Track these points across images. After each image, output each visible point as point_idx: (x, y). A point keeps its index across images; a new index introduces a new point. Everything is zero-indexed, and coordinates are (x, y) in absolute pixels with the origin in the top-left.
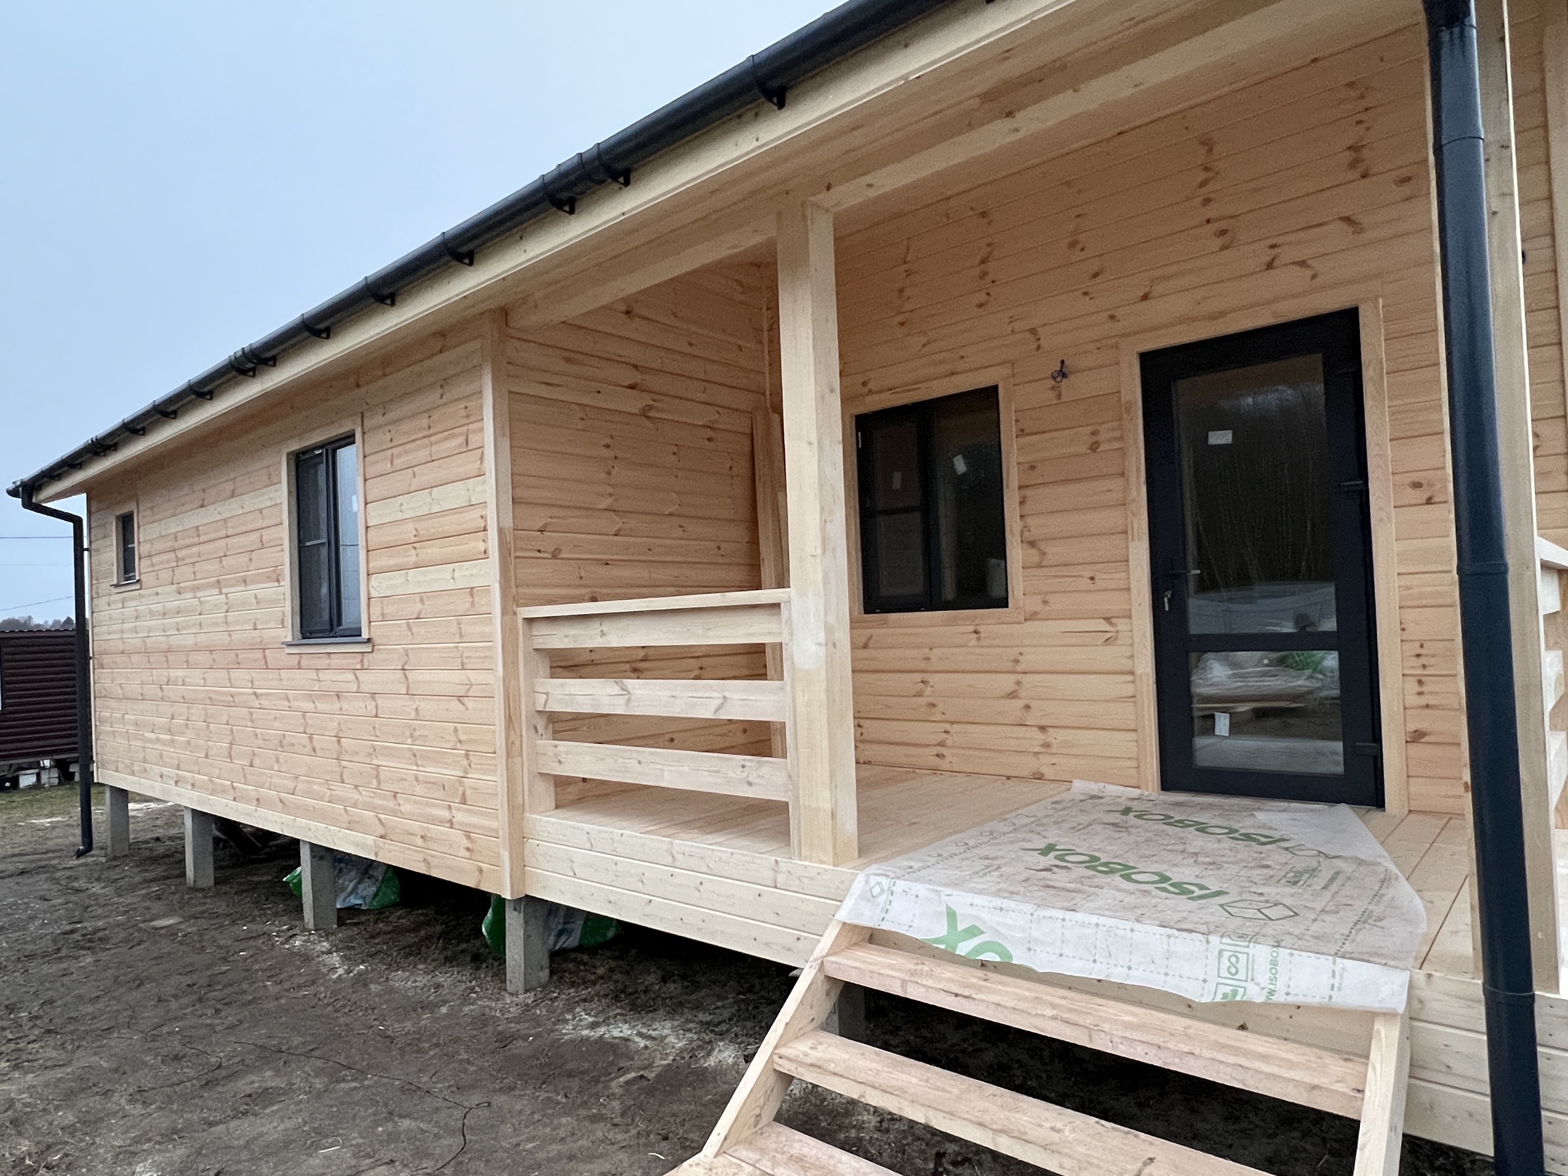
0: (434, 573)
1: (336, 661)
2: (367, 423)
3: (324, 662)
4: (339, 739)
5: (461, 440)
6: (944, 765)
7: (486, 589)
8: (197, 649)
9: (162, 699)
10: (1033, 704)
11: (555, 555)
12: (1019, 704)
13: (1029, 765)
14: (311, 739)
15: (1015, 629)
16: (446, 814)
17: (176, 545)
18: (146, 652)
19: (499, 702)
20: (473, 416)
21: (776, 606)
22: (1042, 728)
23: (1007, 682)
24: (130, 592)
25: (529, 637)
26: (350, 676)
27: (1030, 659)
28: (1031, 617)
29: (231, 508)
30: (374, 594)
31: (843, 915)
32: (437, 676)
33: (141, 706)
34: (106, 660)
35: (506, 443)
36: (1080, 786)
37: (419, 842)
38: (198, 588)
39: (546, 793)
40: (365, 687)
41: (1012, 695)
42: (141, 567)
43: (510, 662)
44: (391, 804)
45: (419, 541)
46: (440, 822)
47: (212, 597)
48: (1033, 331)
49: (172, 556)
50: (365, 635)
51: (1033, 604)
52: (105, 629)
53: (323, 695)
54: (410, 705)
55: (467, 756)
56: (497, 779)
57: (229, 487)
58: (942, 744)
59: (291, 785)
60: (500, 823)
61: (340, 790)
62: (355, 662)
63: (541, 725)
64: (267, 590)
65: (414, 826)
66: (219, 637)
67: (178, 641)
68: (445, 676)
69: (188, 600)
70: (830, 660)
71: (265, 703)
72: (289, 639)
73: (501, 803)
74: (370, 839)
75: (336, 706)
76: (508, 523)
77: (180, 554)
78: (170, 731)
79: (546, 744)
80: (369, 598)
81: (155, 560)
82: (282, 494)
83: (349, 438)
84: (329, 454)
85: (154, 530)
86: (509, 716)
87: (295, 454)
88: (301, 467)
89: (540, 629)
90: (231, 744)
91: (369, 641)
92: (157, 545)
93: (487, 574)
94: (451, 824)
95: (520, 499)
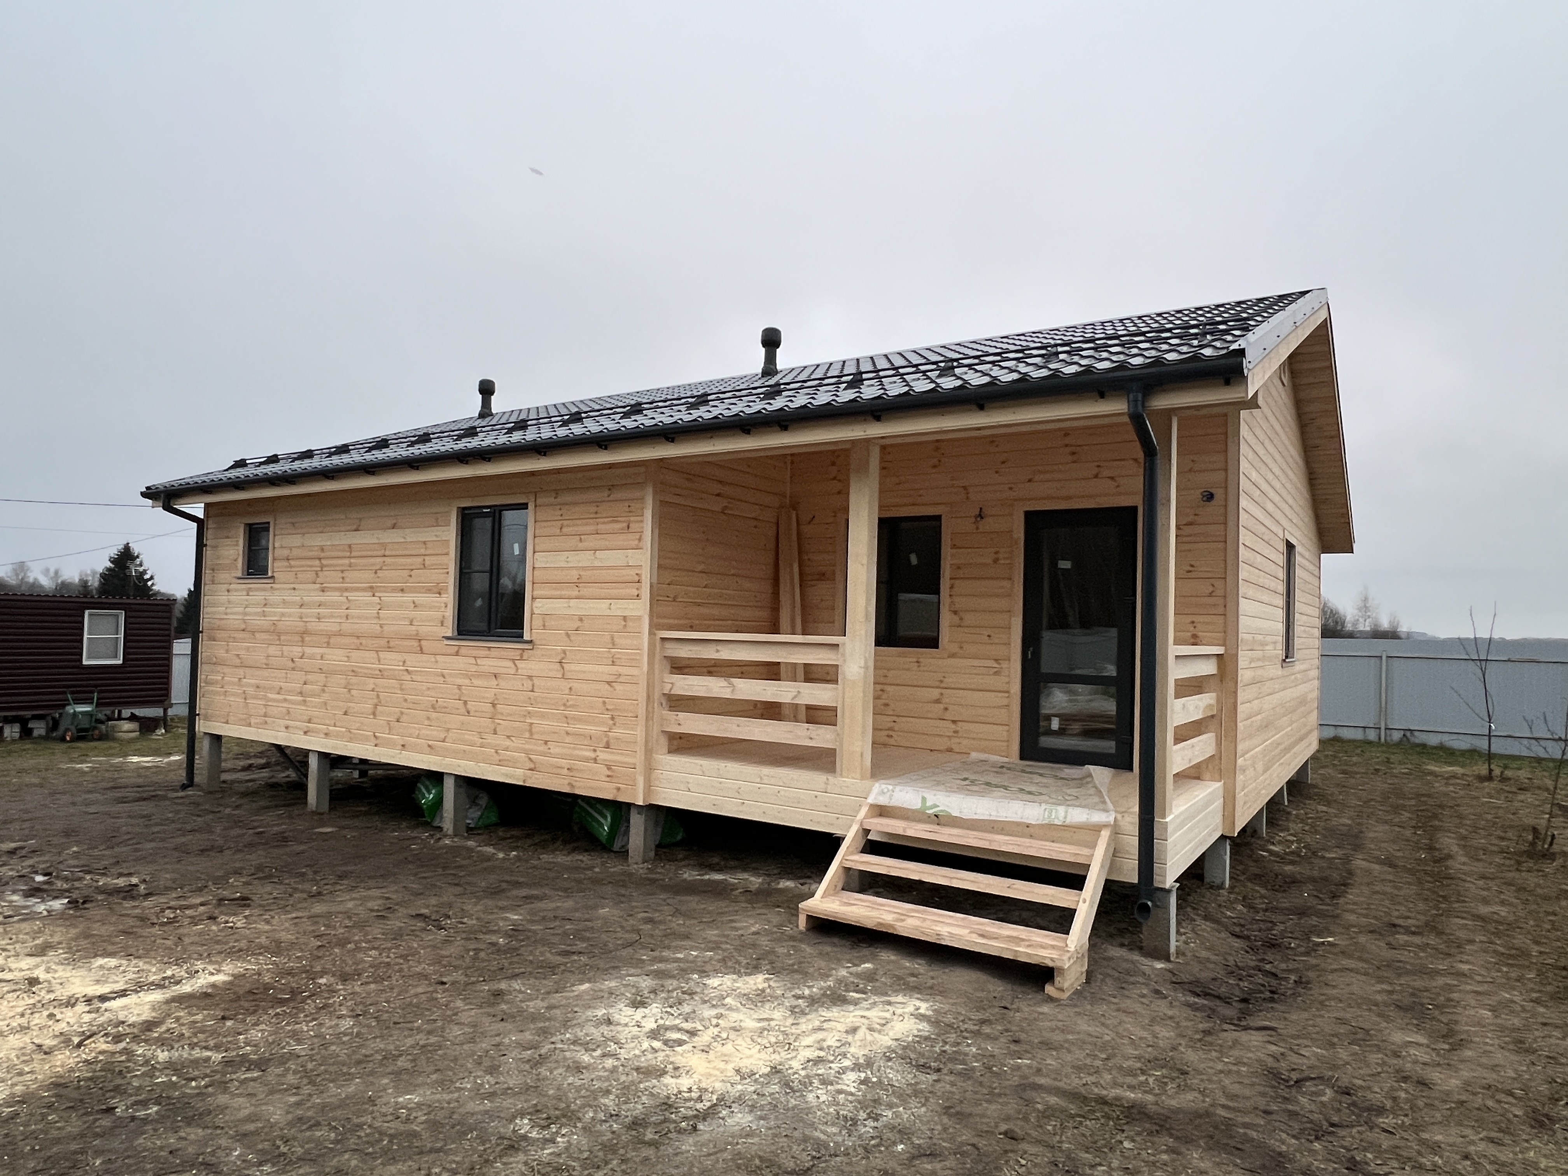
0: (592, 603)
1: (494, 653)
2: (539, 501)
3: (479, 652)
4: (494, 705)
5: (625, 525)
6: (892, 741)
7: (639, 618)
8: (339, 634)
9: (293, 669)
10: (951, 707)
11: (676, 599)
12: (942, 706)
13: (944, 743)
14: (465, 702)
15: (940, 662)
16: (590, 754)
17: (323, 555)
18: (275, 632)
19: (641, 689)
20: (635, 512)
21: (836, 646)
22: (954, 722)
23: (935, 693)
24: (256, 584)
25: (663, 648)
26: (509, 663)
27: (950, 680)
28: (953, 656)
29: (392, 536)
30: (536, 611)
31: (871, 800)
32: (592, 668)
33: (266, 673)
34: (219, 634)
35: (657, 531)
36: (974, 755)
37: (566, 772)
38: (346, 590)
39: (664, 741)
40: (525, 672)
41: (938, 701)
42: (275, 566)
43: (651, 663)
44: (543, 748)
45: (578, 583)
46: (586, 760)
47: (364, 597)
48: (965, 488)
49: (317, 562)
50: (526, 637)
51: (954, 648)
52: (222, 609)
53: (480, 675)
54: (565, 685)
55: (613, 718)
56: (639, 733)
57: (392, 521)
58: (890, 729)
59: (440, 734)
60: (639, 759)
61: (490, 739)
62: (516, 655)
63: (665, 701)
64: (432, 598)
65: (564, 763)
66: (369, 626)
67: (314, 626)
68: (601, 668)
69: (333, 597)
70: (865, 677)
71: (416, 677)
72: (449, 634)
73: (640, 747)
74: (519, 772)
75: (493, 683)
76: (655, 580)
77: (324, 562)
78: (301, 694)
79: (666, 713)
80: (532, 614)
81: (293, 563)
82: (450, 534)
83: (524, 506)
84: (496, 514)
85: (295, 540)
86: (648, 697)
87: (464, 509)
88: (467, 518)
89: (668, 645)
90: (376, 706)
91: (531, 642)
92: (296, 552)
93: (640, 609)
94: (595, 760)
95: (662, 566)
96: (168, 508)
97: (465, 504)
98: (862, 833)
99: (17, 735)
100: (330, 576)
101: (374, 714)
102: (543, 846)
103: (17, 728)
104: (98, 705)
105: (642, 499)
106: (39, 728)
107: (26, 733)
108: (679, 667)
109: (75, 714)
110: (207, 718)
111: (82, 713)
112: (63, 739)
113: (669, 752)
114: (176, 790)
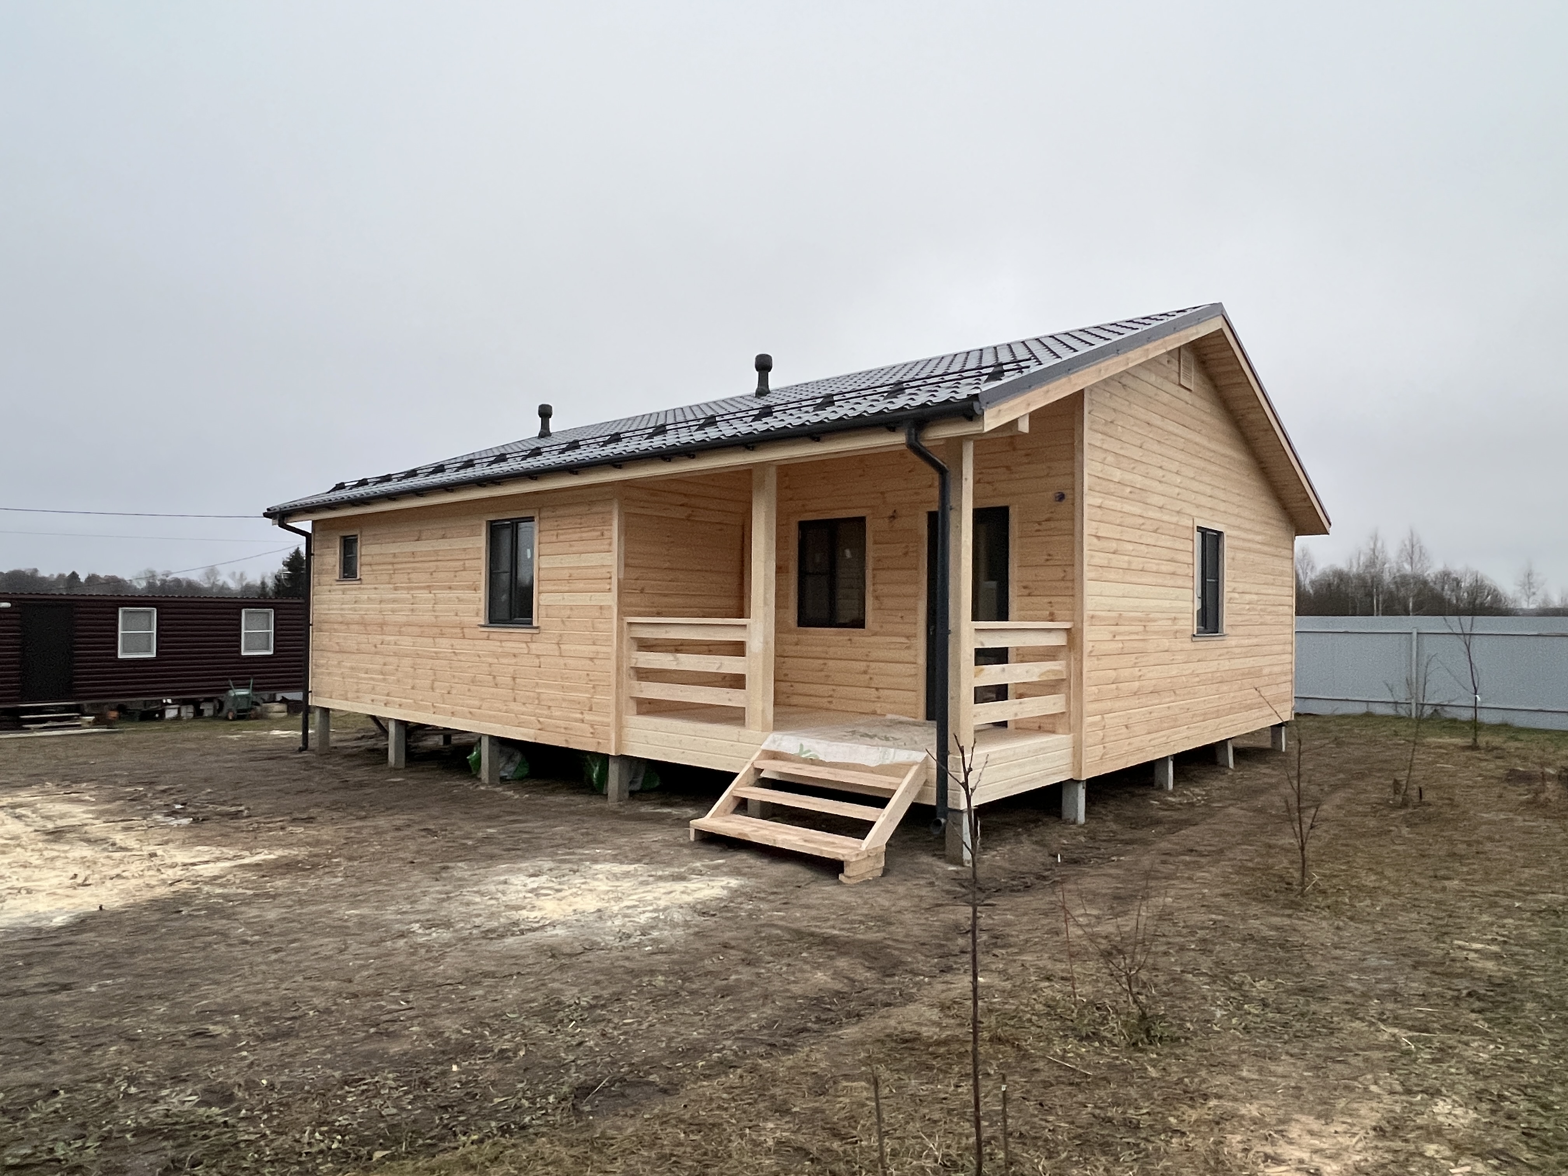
0: (580, 596)
1: (514, 637)
2: (542, 515)
3: (504, 637)
4: (514, 679)
5: (599, 533)
6: (832, 706)
7: (610, 607)
8: (407, 624)
9: (376, 653)
10: (875, 677)
11: (642, 591)
12: (868, 677)
13: (869, 706)
14: (494, 677)
15: (867, 640)
16: (579, 716)
17: (396, 560)
18: (363, 623)
19: (613, 663)
20: (607, 522)
21: (744, 626)
22: (877, 689)
23: (862, 666)
24: (349, 585)
25: (630, 631)
26: (524, 645)
27: (875, 654)
28: (875, 634)
29: (443, 545)
30: (541, 603)
31: (763, 747)
32: (574, 647)
33: (358, 657)
34: (326, 626)
35: (623, 538)
36: (889, 716)
37: (563, 731)
38: (411, 588)
39: (633, 705)
40: (534, 652)
41: (865, 672)
42: (362, 571)
43: (620, 643)
44: (546, 712)
45: (570, 579)
46: (576, 720)
47: (424, 595)
48: (882, 493)
49: (390, 567)
50: (535, 624)
51: (876, 628)
52: (326, 606)
54: (562, 661)
55: (594, 687)
56: (612, 698)
57: (441, 532)
58: (831, 696)
59: (477, 703)
60: (611, 719)
61: (513, 706)
62: (528, 638)
63: (632, 673)
64: (469, 595)
65: (562, 723)
66: (428, 618)
67: (391, 618)
68: (583, 648)
69: (402, 595)
71: (460, 657)
72: (483, 623)
73: (613, 710)
74: (532, 732)
75: (513, 661)
76: (621, 577)
77: (396, 566)
78: (382, 673)
79: (635, 683)
80: (539, 605)
81: (375, 567)
82: (480, 542)
83: (531, 519)
84: (514, 525)
85: (375, 549)
86: (618, 669)
87: (492, 522)
88: (494, 530)
89: (634, 628)
90: (433, 681)
91: (537, 628)
92: (378, 559)
93: (611, 599)
94: (583, 721)
95: (627, 564)
96: (283, 525)
97: (492, 518)
98: (752, 771)
99: (191, 715)
100: (397, 577)
101: (433, 689)
102: (552, 792)
103: (191, 709)
104: (254, 689)
105: (610, 513)
106: (208, 709)
107: (199, 713)
108: (646, 645)
109: (236, 697)
110: (318, 694)
111: (242, 696)
112: (227, 719)
113: (639, 713)
114: (296, 753)
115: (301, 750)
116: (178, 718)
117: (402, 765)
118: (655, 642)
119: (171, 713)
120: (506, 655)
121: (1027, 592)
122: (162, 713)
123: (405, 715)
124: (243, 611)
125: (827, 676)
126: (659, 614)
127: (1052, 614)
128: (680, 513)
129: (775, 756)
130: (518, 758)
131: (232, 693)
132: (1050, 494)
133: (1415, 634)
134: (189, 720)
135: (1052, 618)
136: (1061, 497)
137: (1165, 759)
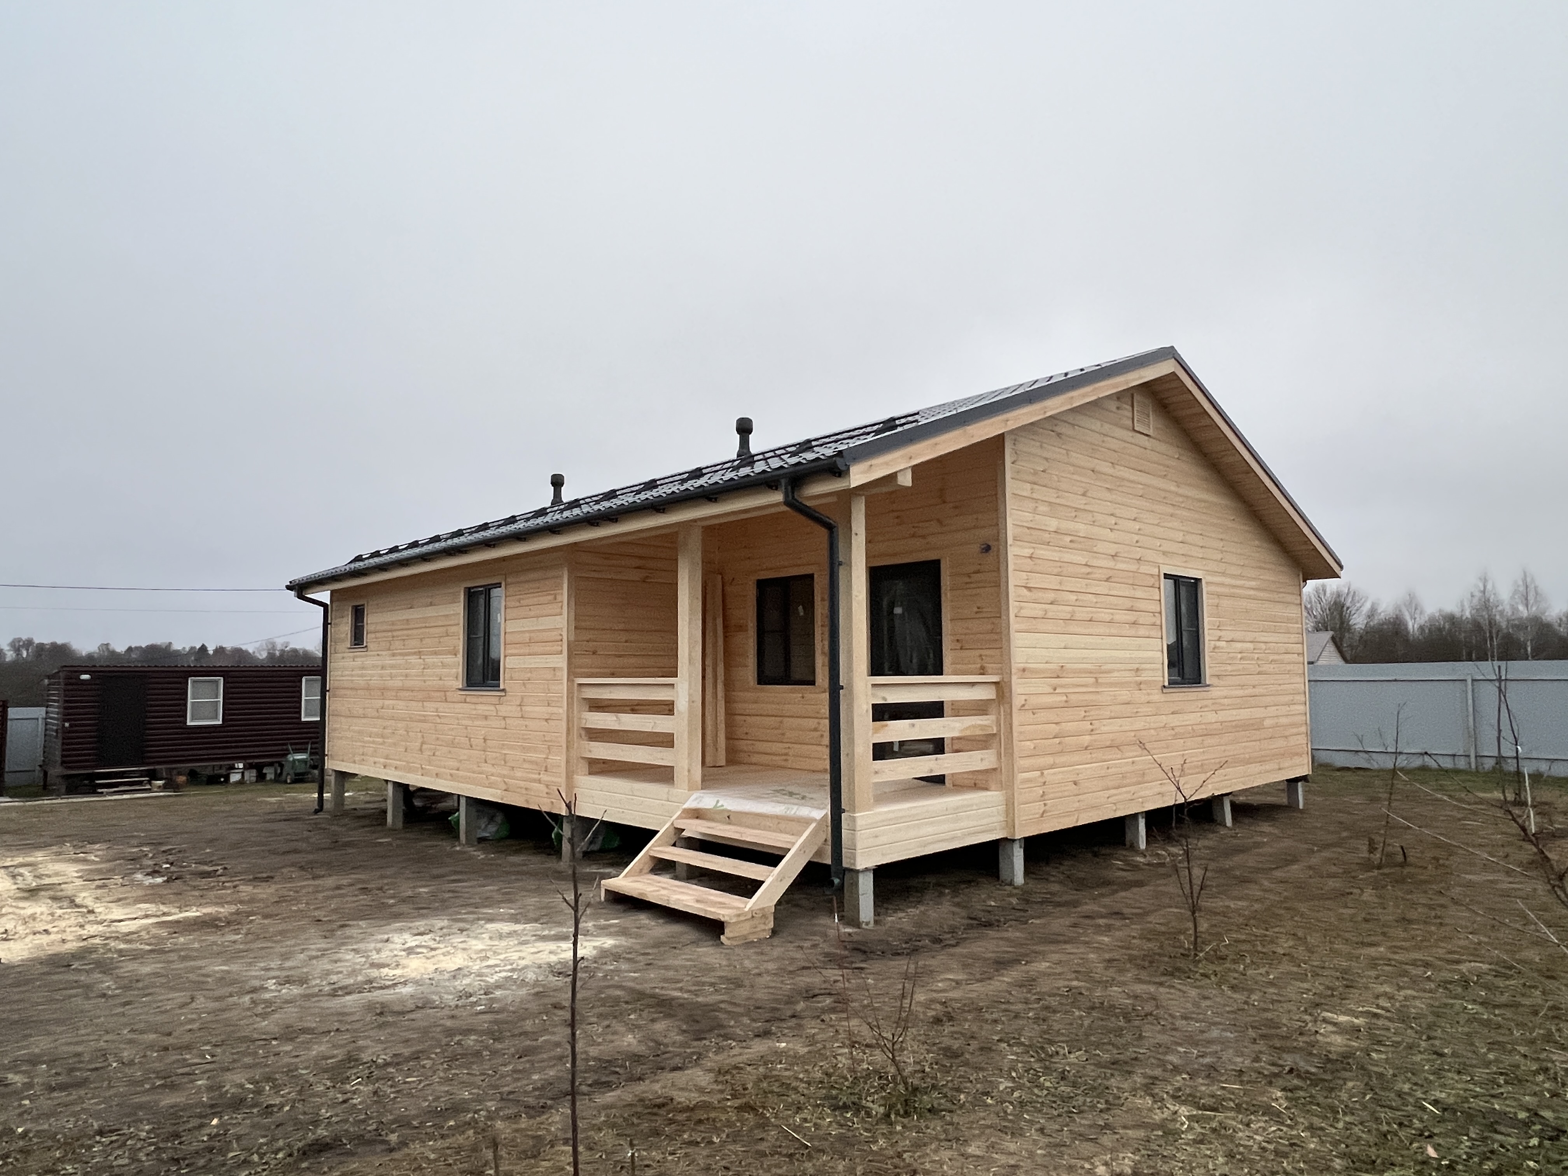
0: (538, 659)
1: (485, 699)
2: (507, 581)
3: (479, 700)
4: (485, 740)
5: (552, 597)
6: (788, 765)
7: (561, 669)
8: (402, 689)
9: (378, 718)
11: (594, 653)
12: (819, 733)
14: (470, 739)
16: (537, 776)
17: (393, 628)
18: (368, 688)
19: (564, 724)
20: (560, 586)
21: (670, 685)
23: (813, 723)
24: (358, 652)
25: (579, 691)
26: (492, 708)
29: (430, 612)
30: (506, 666)
31: (686, 805)
32: (537, 709)
33: (364, 721)
34: (338, 692)
35: (572, 601)
37: (524, 792)
38: (406, 654)
39: (584, 767)
40: (500, 714)
41: (815, 730)
42: (368, 638)
43: (570, 705)
44: (511, 773)
45: (531, 642)
46: (535, 781)
47: (413, 659)
49: (390, 634)
50: (502, 687)
52: (339, 671)
54: (523, 723)
55: (548, 748)
56: (562, 759)
57: (430, 600)
59: (456, 764)
60: (562, 779)
61: (483, 767)
62: (495, 700)
63: (583, 733)
64: (449, 659)
65: (522, 784)
66: (418, 683)
67: (390, 683)
68: (540, 709)
69: (399, 660)
70: (690, 709)
71: (443, 721)
72: (460, 686)
73: (563, 770)
74: (499, 792)
75: (484, 723)
76: (572, 638)
77: (395, 634)
78: (383, 737)
79: (585, 743)
80: (505, 668)
81: (377, 635)
82: (457, 610)
83: (499, 585)
84: (487, 591)
85: (378, 617)
86: (568, 730)
87: (469, 588)
88: (471, 596)
89: (584, 689)
90: (423, 743)
91: (503, 690)
92: (380, 627)
93: (561, 662)
94: (539, 781)
95: (577, 627)
96: (301, 597)
97: (469, 584)
98: (672, 831)
99: (254, 779)
100: (397, 644)
101: (421, 750)
102: (517, 852)
103: (254, 773)
104: (311, 754)
105: (561, 577)
106: (270, 773)
107: (261, 777)
108: (597, 706)
109: (294, 760)
110: (333, 759)
111: (299, 760)
112: (285, 782)
113: (590, 773)
114: (309, 814)
115: (316, 812)
116: (241, 782)
117: (400, 825)
118: (606, 703)
119: (235, 777)
120: (477, 717)
121: (959, 646)
122: (227, 778)
123: (401, 778)
124: (304, 679)
125: (783, 734)
126: (613, 675)
127: (982, 668)
128: (635, 575)
129: (697, 814)
130: (499, 818)
131: (290, 758)
132: (976, 548)
133: (1469, 682)
134: (251, 783)
135: (983, 671)
136: (987, 549)
137: (1135, 816)
